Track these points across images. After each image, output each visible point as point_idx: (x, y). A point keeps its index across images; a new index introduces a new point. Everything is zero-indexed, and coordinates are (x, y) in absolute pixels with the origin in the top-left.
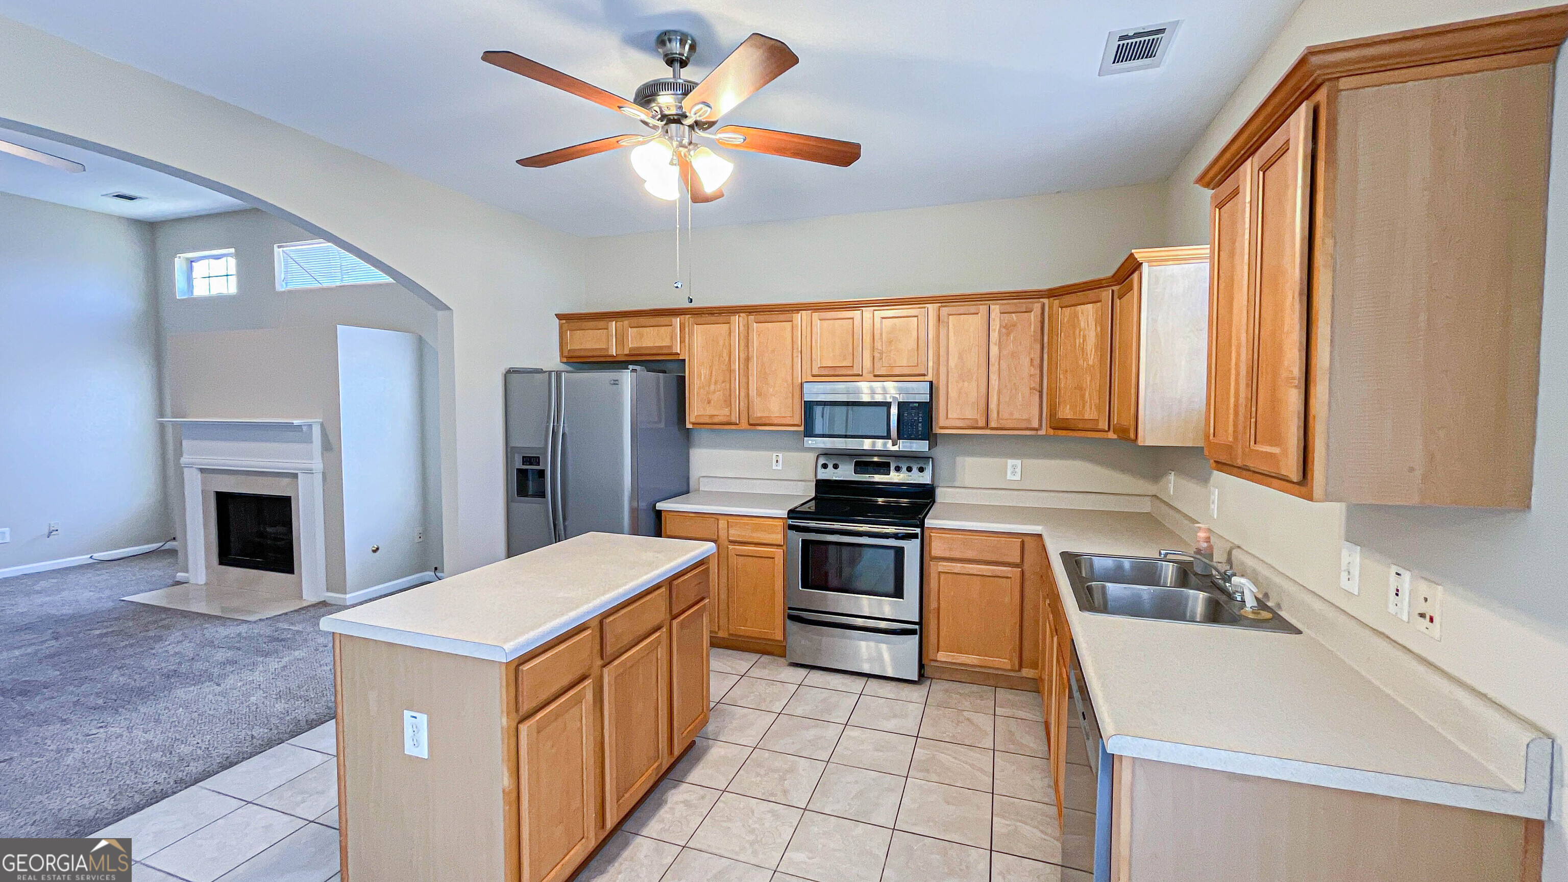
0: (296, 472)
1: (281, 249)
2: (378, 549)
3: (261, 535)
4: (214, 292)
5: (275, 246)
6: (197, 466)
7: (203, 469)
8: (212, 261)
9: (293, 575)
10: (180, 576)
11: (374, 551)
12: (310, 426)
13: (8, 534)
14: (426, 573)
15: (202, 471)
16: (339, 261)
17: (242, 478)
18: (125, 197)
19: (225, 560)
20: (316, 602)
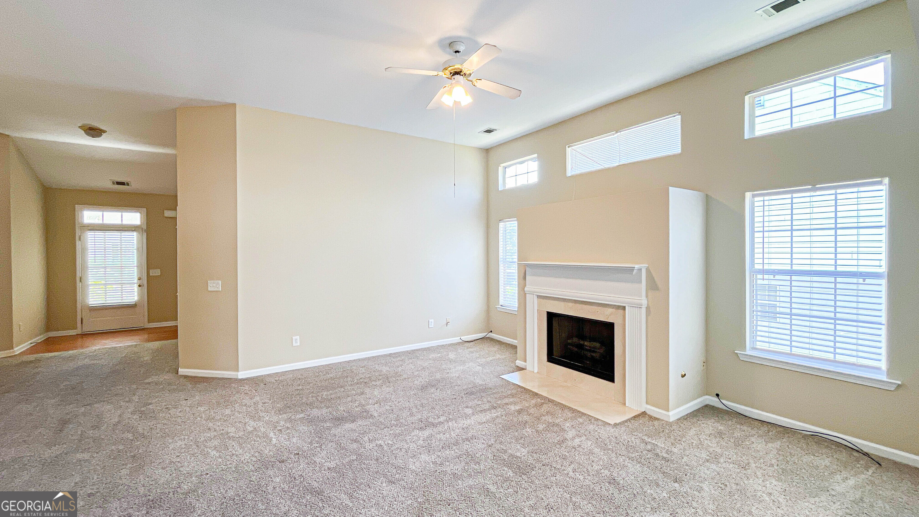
0: (624, 305)
1: (571, 148)
2: (685, 374)
3: (581, 347)
4: (519, 184)
5: (567, 146)
6: (536, 294)
7: (539, 295)
8: (518, 165)
9: (613, 384)
10: (519, 363)
11: (683, 376)
12: (640, 270)
13: (433, 322)
14: (707, 397)
15: (539, 297)
16: (618, 147)
17: (570, 304)
18: (489, 131)
19: (551, 359)
20: (640, 412)
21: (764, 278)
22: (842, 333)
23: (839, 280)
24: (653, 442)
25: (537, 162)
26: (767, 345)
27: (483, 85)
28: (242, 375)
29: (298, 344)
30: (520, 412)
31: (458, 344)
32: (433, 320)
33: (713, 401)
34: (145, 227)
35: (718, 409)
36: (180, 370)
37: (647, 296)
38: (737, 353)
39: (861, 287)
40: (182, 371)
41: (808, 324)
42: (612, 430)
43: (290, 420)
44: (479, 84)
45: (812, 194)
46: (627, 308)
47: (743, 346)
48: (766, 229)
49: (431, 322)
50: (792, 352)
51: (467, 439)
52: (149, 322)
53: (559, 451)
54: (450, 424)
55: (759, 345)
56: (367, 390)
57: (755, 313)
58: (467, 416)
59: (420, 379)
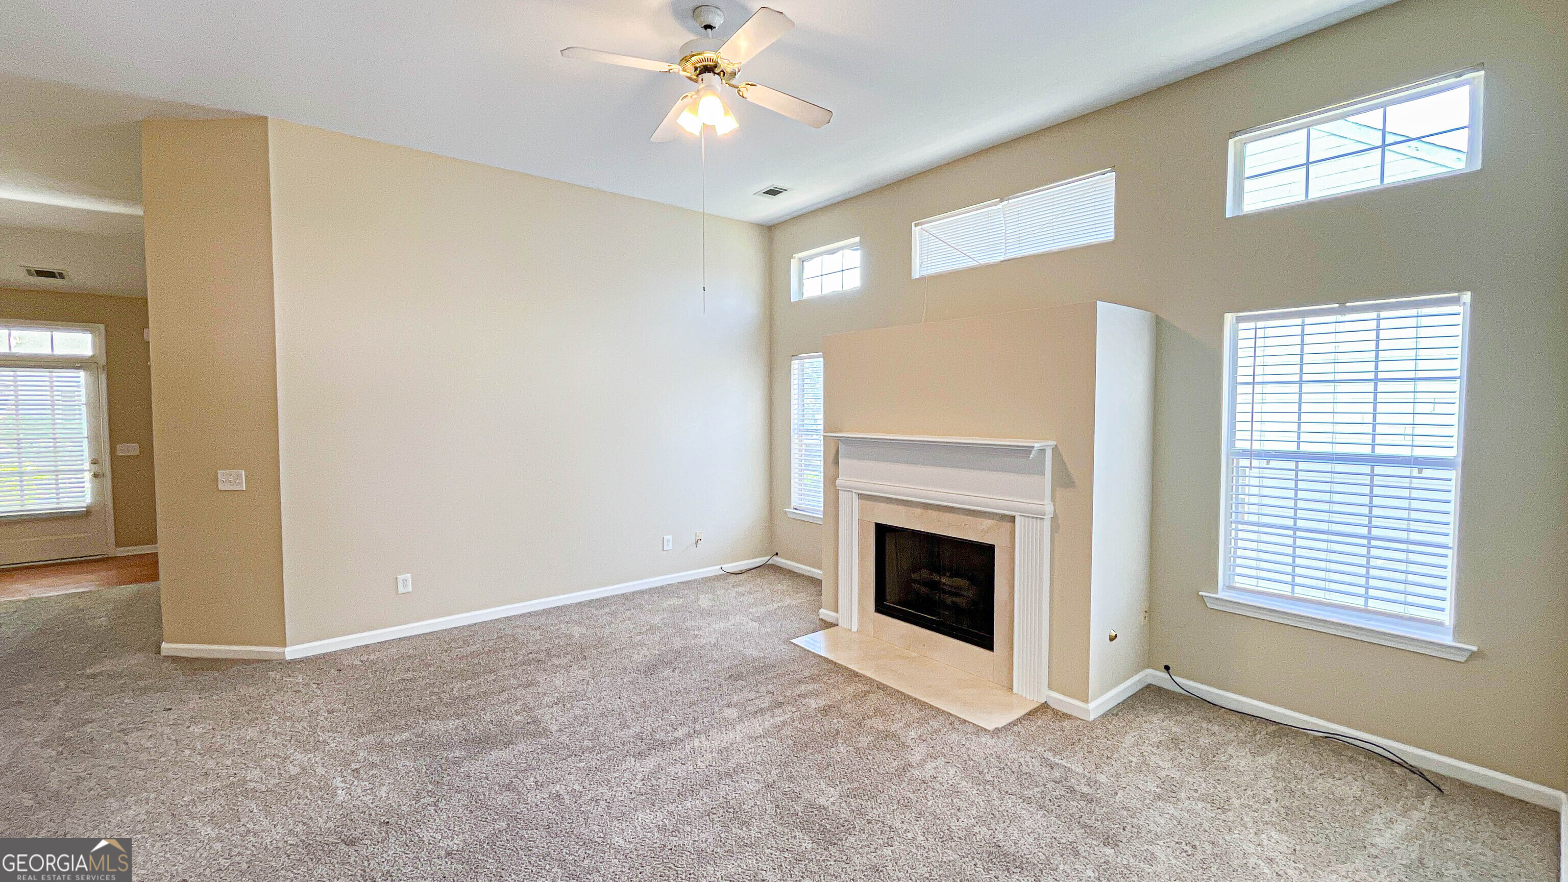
0: (1012, 513)
1: (920, 227)
2: (1116, 636)
3: (934, 586)
4: (827, 291)
5: (913, 224)
6: (856, 491)
7: (861, 494)
8: (825, 257)
9: (992, 653)
10: (825, 613)
11: (1112, 639)
12: (1042, 451)
13: (671, 542)
14: (1149, 671)
15: (861, 496)
16: (1004, 228)
17: (918, 511)
18: (773, 192)
19: (881, 608)
20: (1039, 704)
21: (1253, 465)
22: (1379, 563)
23: (1378, 470)
24: (1064, 762)
25: (859, 252)
26: (1254, 581)
27: (757, 96)
28: (292, 652)
29: (410, 589)
30: (825, 711)
31: (717, 578)
32: (670, 537)
33: (1159, 677)
34: (103, 361)
35: (1167, 692)
36: (164, 645)
37: (1053, 499)
38: (1202, 596)
39: (1416, 483)
40: (167, 648)
41: (1323, 545)
42: (991, 742)
43: (380, 747)
44: (752, 95)
45: (1340, 318)
46: (1017, 519)
47: (1213, 583)
48: (1258, 379)
49: (668, 540)
50: (1295, 595)
51: (728, 774)
52: (118, 545)
53: (898, 790)
54: (696, 742)
55: (1239, 582)
56: (541, 677)
57: (1233, 525)
58: (728, 724)
59: (645, 651)
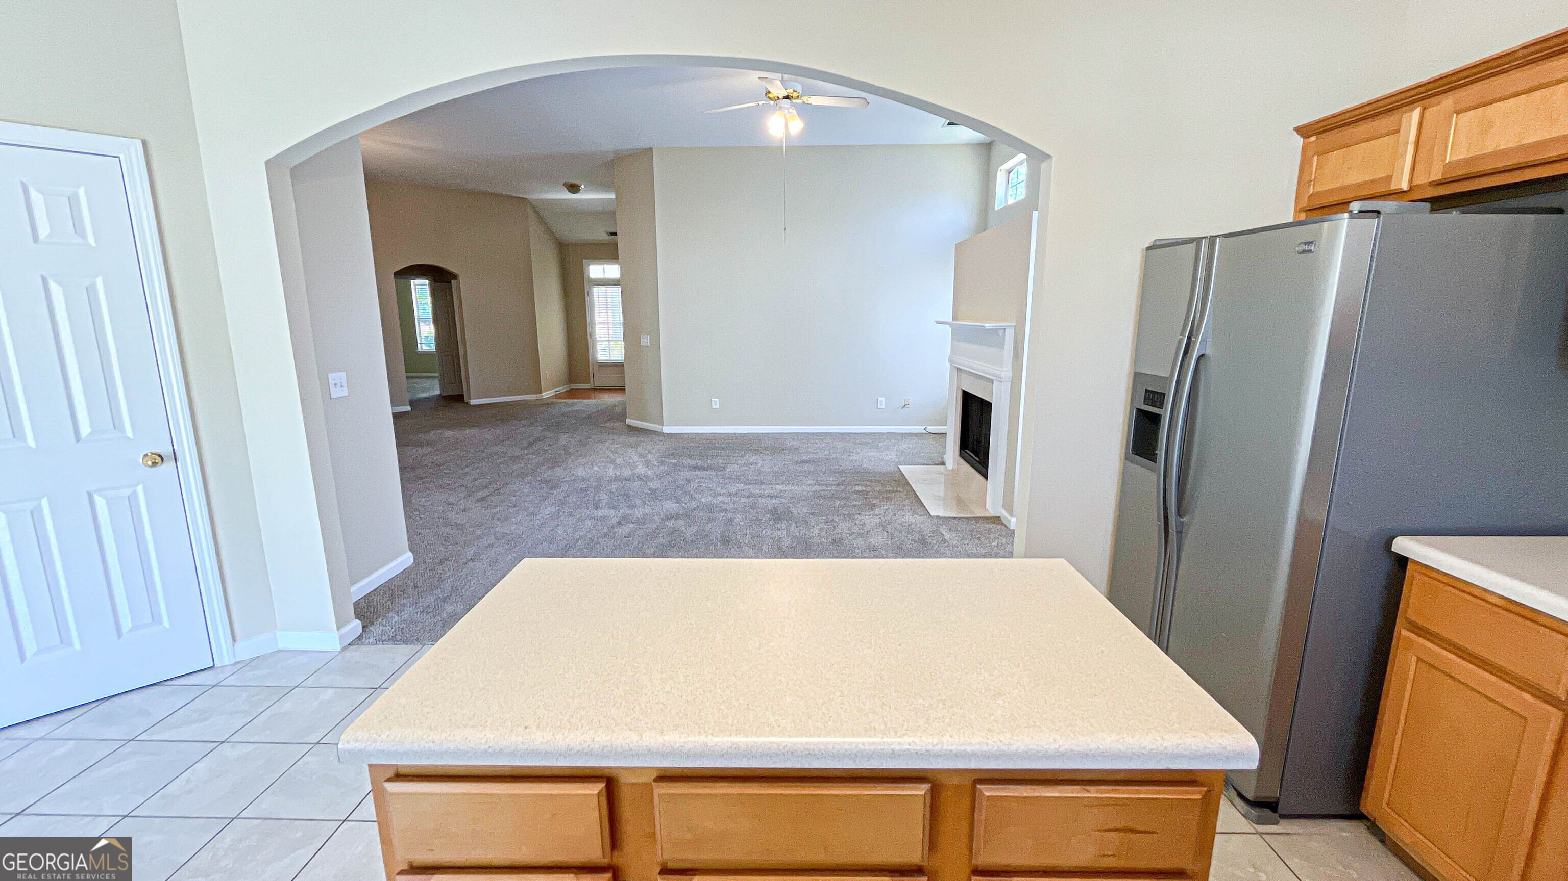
0: (995, 378)
7: (960, 369)
8: (1018, 168)
12: (1004, 330)
13: (884, 403)
15: (957, 369)
18: (954, 124)
19: (961, 452)
20: (992, 515)
25: (1026, 167)
28: (666, 429)
29: (717, 406)
32: (883, 399)
36: (627, 420)
37: (1011, 367)
40: (629, 421)
46: (995, 382)
49: (881, 401)
